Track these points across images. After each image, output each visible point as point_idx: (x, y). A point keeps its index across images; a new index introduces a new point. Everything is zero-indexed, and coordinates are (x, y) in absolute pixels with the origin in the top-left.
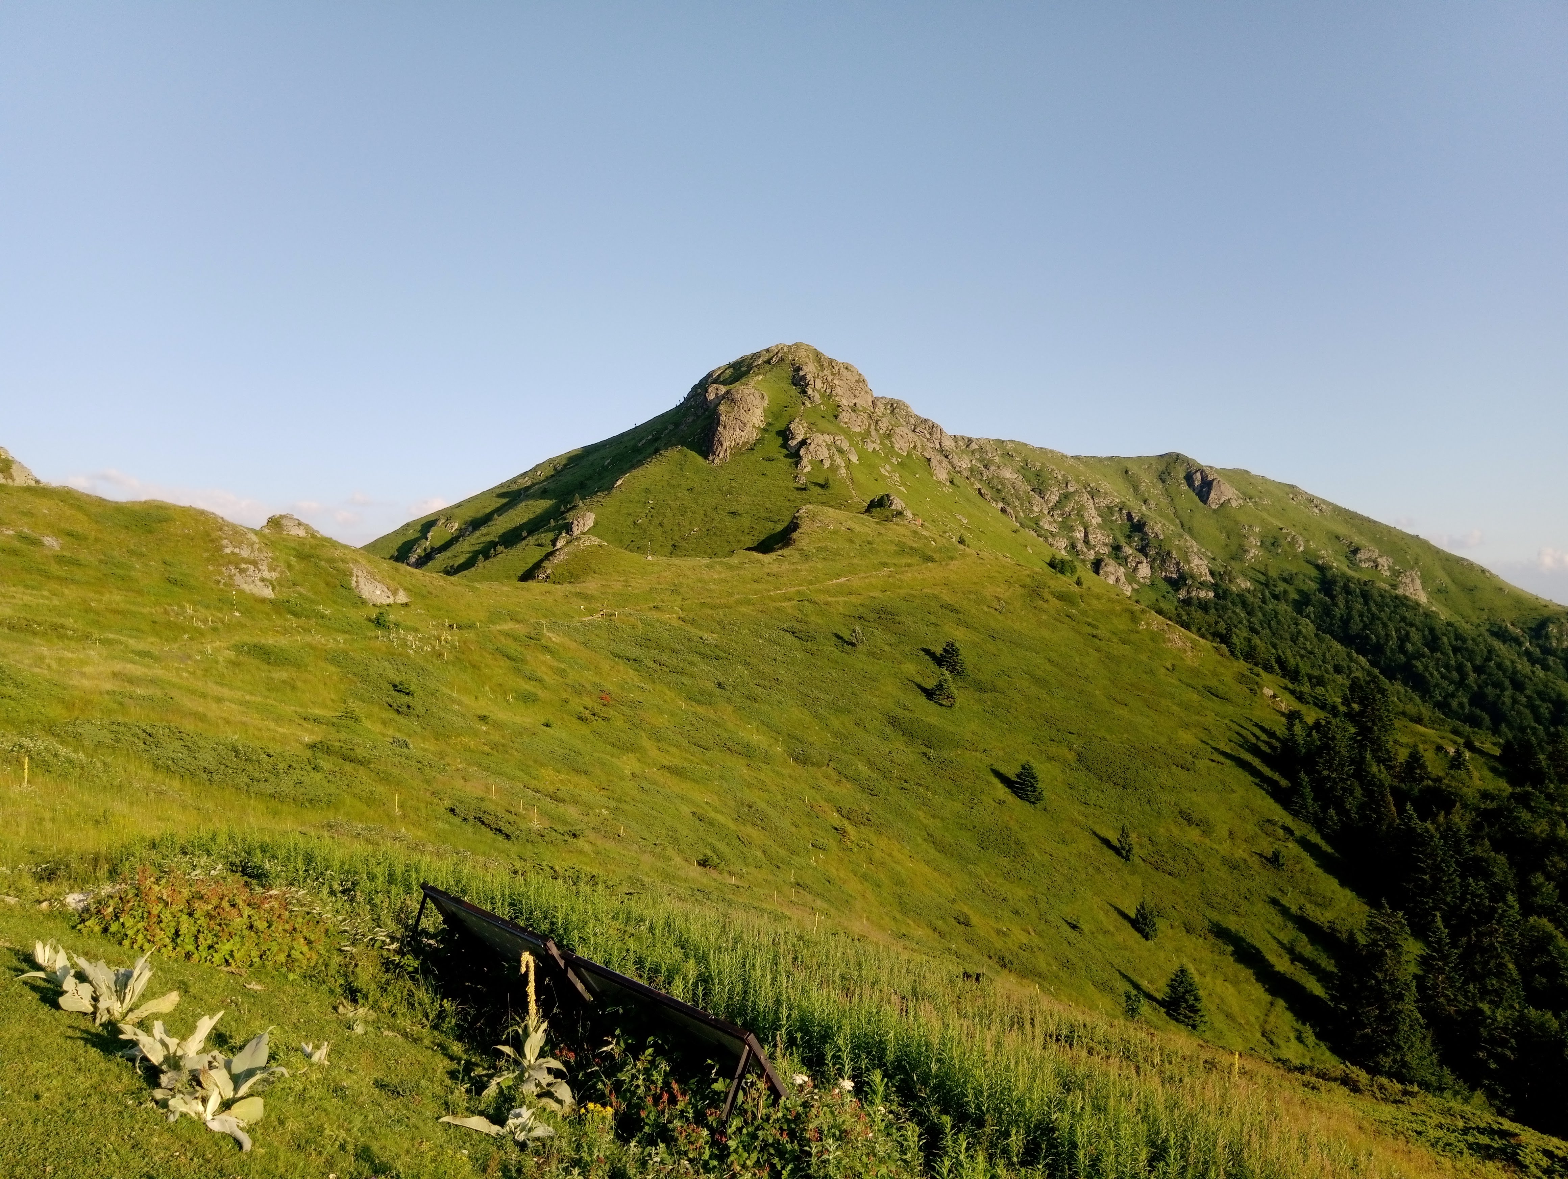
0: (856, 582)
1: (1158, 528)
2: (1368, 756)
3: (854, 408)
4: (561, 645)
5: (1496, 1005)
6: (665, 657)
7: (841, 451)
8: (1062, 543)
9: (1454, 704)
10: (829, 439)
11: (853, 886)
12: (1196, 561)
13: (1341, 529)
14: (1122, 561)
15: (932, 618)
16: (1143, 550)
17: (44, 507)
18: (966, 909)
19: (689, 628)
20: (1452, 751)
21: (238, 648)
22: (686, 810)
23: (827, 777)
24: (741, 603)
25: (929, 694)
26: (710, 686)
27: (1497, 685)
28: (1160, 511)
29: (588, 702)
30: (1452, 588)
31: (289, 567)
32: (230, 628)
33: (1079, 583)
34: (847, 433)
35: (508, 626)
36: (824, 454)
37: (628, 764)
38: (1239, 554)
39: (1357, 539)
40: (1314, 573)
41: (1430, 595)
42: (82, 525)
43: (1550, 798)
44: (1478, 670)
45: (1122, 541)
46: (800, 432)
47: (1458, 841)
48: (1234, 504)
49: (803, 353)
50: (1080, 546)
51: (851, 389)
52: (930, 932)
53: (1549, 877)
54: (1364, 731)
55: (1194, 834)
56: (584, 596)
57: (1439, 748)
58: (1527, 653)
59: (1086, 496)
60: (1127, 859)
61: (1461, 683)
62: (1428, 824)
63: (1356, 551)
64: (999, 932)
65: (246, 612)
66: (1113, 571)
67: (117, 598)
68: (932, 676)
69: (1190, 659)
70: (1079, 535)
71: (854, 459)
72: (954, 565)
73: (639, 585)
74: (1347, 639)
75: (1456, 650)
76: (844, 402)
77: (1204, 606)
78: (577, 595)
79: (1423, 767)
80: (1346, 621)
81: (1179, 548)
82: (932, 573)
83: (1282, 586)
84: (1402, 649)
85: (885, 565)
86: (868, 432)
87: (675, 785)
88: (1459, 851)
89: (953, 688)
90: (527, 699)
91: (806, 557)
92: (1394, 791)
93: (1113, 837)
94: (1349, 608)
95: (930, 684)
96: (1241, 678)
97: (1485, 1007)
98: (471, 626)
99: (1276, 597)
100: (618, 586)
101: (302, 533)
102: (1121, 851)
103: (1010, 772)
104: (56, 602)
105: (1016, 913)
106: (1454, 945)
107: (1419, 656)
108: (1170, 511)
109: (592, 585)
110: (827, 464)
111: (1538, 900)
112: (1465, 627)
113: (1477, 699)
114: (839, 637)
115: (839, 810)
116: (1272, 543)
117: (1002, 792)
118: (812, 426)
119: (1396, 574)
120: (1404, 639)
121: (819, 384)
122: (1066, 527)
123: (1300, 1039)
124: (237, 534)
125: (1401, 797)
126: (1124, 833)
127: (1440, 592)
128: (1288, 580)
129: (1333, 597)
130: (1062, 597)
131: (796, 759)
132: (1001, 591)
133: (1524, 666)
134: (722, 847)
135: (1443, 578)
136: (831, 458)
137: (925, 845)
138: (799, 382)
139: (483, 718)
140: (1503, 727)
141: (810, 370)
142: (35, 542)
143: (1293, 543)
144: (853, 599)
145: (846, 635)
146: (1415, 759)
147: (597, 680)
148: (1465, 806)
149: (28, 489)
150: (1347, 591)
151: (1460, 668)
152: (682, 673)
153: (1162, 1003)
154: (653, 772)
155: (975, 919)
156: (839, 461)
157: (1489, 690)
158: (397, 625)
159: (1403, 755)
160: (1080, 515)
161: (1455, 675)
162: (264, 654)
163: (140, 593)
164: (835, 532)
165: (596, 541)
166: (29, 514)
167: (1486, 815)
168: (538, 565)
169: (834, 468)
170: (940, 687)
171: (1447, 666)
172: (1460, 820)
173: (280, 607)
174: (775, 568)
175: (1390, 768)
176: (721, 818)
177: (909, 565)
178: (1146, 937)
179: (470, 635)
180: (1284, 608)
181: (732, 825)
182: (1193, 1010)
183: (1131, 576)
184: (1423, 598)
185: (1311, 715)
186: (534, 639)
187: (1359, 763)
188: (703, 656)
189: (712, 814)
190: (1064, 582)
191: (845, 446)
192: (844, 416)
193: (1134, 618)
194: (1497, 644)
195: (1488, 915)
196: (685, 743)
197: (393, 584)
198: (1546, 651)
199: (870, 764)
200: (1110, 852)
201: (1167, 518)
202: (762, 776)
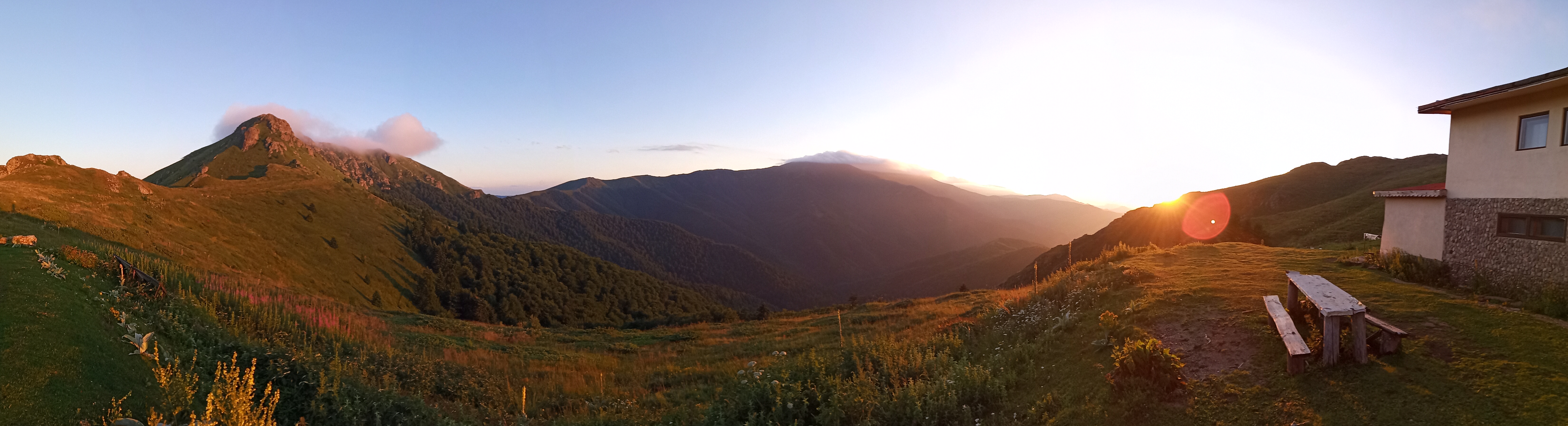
0: (284, 186)
1: (375, 170)
2: (425, 230)
3: (286, 134)
4: (196, 206)
5: (453, 289)
6: (226, 209)
7: (282, 147)
8: (349, 174)
9: (449, 215)
10: (278, 143)
11: (279, 273)
12: (385, 179)
13: (422, 170)
14: (365, 179)
15: (307, 196)
16: (371, 176)
17: (68, 170)
18: (313, 279)
19: (233, 201)
20: (445, 227)
21: (110, 205)
22: (229, 253)
23: (274, 243)
24: (249, 193)
25: (305, 218)
26: (239, 217)
27: (459, 210)
28: (376, 166)
29: (203, 222)
30: (448, 185)
31: (123, 184)
32: (108, 200)
33: (353, 186)
34: (283, 141)
35: (180, 200)
36: (276, 148)
37: (214, 239)
38: (397, 177)
39: (426, 173)
40: (415, 182)
41: (443, 187)
42: (76, 174)
43: (468, 237)
44: (455, 206)
45: (365, 173)
46: (269, 140)
47: (446, 250)
48: (395, 163)
49: (270, 117)
50: (353, 175)
51: (285, 128)
52: (302, 286)
53: (467, 256)
54: (425, 223)
55: (381, 255)
56: (203, 192)
57: (443, 226)
58: (465, 201)
59: (355, 160)
60: (363, 263)
61: (451, 210)
62: (439, 246)
63: (426, 176)
64: (323, 284)
65: (113, 196)
66: (363, 183)
67: (83, 192)
68: (308, 213)
69: (381, 207)
70: (353, 171)
71: (286, 149)
72: (314, 180)
73: (219, 188)
74: (424, 200)
75: (450, 201)
76: (283, 132)
77: (388, 192)
78: (201, 191)
79: (439, 231)
80: (423, 195)
81: (381, 176)
82: (307, 183)
83: (408, 186)
84: (437, 202)
85: (293, 181)
86: (290, 141)
87: (227, 246)
88: (446, 252)
89: (313, 216)
90: (184, 221)
91: (269, 179)
92: (431, 238)
93: (359, 257)
94: (424, 191)
95: (306, 215)
96: (395, 212)
97: (451, 290)
98: (169, 200)
99: (406, 189)
100: (213, 188)
101: (126, 175)
102: (362, 261)
103: (330, 239)
104: (70, 193)
105: (329, 279)
106: (444, 276)
107: (440, 203)
108: (378, 165)
109: (205, 188)
110: (277, 151)
111: (464, 262)
112: (452, 195)
113: (455, 214)
114: (279, 202)
115: (276, 252)
116: (405, 174)
117: (326, 245)
118: (273, 140)
119: (435, 182)
120: (437, 199)
121: (275, 127)
122: (349, 169)
123: (407, 306)
124: (111, 176)
125: (433, 239)
126: (362, 256)
127: (445, 187)
128: (409, 184)
129: (420, 188)
130: (346, 189)
131: (264, 238)
132: (328, 188)
133: (465, 204)
134: (240, 263)
135: (446, 183)
136: (279, 149)
137: (302, 262)
138: (269, 125)
139: (170, 226)
140: (460, 220)
141: (272, 122)
142: (66, 179)
143: (410, 174)
144: (283, 191)
145: (281, 202)
146: (437, 229)
147: (206, 215)
148: (448, 240)
149: (65, 166)
150: (424, 187)
151: (450, 206)
152: (231, 214)
153: (371, 301)
154: (221, 242)
155: (316, 281)
156: (281, 150)
157: (457, 211)
158: (149, 200)
159: (434, 229)
160: (353, 166)
161: (449, 207)
162: (116, 207)
163: (88, 191)
164: (278, 172)
165: (206, 175)
166: (64, 172)
167: (452, 242)
168: (190, 183)
169: (279, 152)
170: (308, 216)
171: (447, 205)
172: (446, 244)
173: (120, 195)
174: (260, 183)
175: (431, 233)
176: (240, 255)
177: (301, 181)
178: (368, 284)
179: (169, 203)
180: (408, 192)
181: (243, 257)
182: (379, 302)
183: (368, 184)
184: (442, 188)
185: (412, 220)
186: (187, 204)
187: (423, 232)
188: (237, 209)
189: (238, 254)
190: (348, 185)
191: (283, 145)
192: (283, 136)
193: (366, 195)
194: (459, 199)
195: (451, 267)
196: (231, 234)
197: (149, 189)
198: (470, 200)
199: (287, 239)
200: (359, 261)
201: (377, 167)
202: (254, 243)
